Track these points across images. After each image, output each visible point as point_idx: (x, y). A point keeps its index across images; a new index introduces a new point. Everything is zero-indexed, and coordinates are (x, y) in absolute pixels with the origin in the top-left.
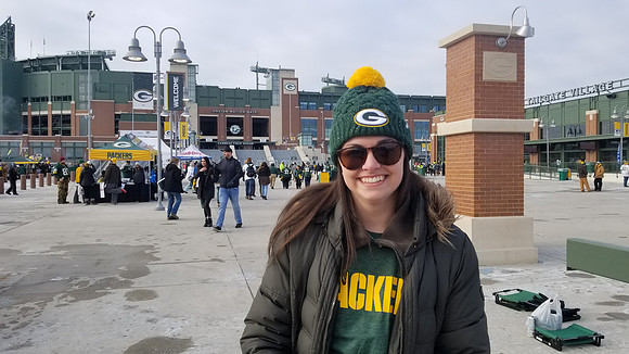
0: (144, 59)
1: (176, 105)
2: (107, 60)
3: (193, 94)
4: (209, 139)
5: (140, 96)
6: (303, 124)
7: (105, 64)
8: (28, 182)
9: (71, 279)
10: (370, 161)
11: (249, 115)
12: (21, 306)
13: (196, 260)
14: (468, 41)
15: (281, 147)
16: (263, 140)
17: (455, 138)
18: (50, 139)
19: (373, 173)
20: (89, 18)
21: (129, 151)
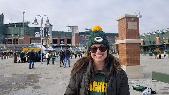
0: (38, 24)
1: (46, 36)
2: (28, 24)
3: (51, 33)
4: (55, 45)
5: (37, 34)
6: (80, 41)
7: (28, 25)
8: (6, 57)
9: (17, 83)
10: (98, 51)
11: (66, 38)
12: (4, 91)
13: (51, 78)
14: (124, 19)
15: (75, 47)
16: (70, 45)
17: (121, 45)
18: (12, 45)
19: (99, 54)
20: (24, 13)
21: (33, 48)
